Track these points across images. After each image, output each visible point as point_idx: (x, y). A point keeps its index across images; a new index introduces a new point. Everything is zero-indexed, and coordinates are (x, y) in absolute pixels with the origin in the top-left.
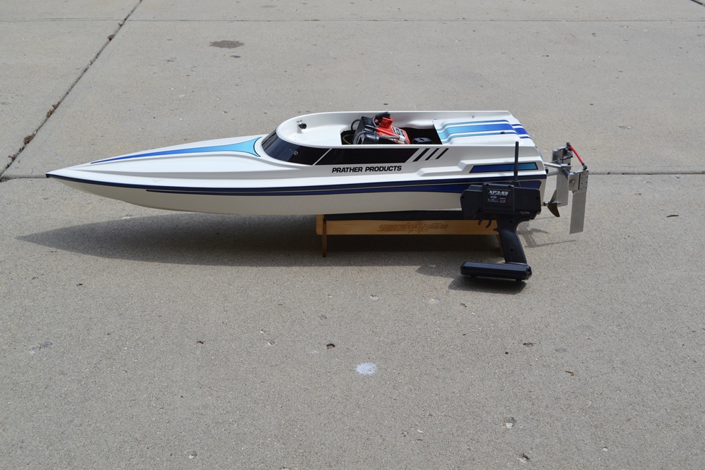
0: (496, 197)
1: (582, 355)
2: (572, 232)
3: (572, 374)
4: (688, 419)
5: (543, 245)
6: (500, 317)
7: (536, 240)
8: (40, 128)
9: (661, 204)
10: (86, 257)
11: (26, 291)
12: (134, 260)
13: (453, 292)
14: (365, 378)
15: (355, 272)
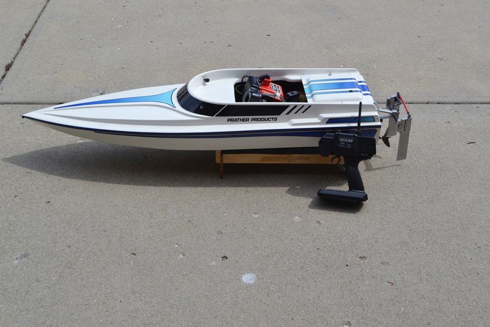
0: (344, 143)
1: (400, 268)
2: (398, 159)
3: (392, 284)
4: (470, 324)
5: (377, 169)
6: (344, 233)
7: (373, 164)
8: (16, 55)
9: (463, 132)
10: (53, 177)
11: (10, 208)
12: (86, 180)
13: (312, 211)
14: (248, 286)
15: (242, 192)
